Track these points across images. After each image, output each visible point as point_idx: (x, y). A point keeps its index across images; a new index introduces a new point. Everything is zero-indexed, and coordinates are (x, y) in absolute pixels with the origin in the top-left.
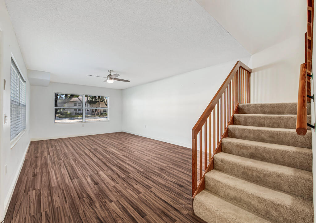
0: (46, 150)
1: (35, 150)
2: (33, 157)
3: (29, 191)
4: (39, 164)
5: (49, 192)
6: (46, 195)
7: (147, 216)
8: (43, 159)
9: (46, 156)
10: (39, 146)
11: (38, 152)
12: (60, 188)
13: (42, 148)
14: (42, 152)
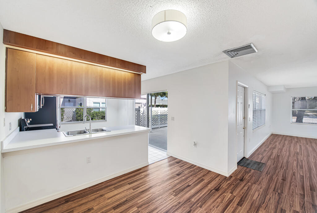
0: (279, 141)
1: (272, 139)
2: (268, 142)
3: (260, 154)
4: (270, 147)
5: (268, 159)
6: (266, 159)
7: (315, 192)
8: (274, 145)
9: (276, 145)
10: (276, 138)
11: (273, 141)
12: (274, 160)
13: (277, 140)
14: (276, 142)
